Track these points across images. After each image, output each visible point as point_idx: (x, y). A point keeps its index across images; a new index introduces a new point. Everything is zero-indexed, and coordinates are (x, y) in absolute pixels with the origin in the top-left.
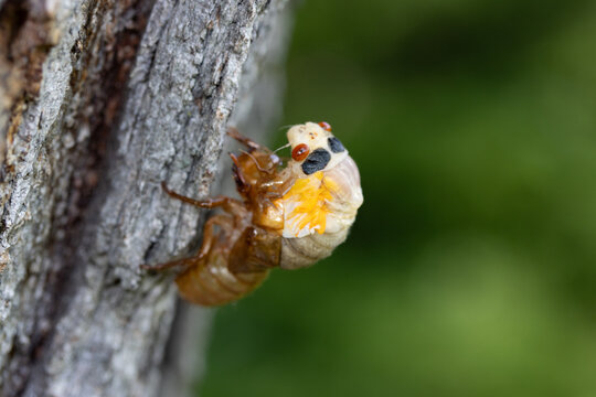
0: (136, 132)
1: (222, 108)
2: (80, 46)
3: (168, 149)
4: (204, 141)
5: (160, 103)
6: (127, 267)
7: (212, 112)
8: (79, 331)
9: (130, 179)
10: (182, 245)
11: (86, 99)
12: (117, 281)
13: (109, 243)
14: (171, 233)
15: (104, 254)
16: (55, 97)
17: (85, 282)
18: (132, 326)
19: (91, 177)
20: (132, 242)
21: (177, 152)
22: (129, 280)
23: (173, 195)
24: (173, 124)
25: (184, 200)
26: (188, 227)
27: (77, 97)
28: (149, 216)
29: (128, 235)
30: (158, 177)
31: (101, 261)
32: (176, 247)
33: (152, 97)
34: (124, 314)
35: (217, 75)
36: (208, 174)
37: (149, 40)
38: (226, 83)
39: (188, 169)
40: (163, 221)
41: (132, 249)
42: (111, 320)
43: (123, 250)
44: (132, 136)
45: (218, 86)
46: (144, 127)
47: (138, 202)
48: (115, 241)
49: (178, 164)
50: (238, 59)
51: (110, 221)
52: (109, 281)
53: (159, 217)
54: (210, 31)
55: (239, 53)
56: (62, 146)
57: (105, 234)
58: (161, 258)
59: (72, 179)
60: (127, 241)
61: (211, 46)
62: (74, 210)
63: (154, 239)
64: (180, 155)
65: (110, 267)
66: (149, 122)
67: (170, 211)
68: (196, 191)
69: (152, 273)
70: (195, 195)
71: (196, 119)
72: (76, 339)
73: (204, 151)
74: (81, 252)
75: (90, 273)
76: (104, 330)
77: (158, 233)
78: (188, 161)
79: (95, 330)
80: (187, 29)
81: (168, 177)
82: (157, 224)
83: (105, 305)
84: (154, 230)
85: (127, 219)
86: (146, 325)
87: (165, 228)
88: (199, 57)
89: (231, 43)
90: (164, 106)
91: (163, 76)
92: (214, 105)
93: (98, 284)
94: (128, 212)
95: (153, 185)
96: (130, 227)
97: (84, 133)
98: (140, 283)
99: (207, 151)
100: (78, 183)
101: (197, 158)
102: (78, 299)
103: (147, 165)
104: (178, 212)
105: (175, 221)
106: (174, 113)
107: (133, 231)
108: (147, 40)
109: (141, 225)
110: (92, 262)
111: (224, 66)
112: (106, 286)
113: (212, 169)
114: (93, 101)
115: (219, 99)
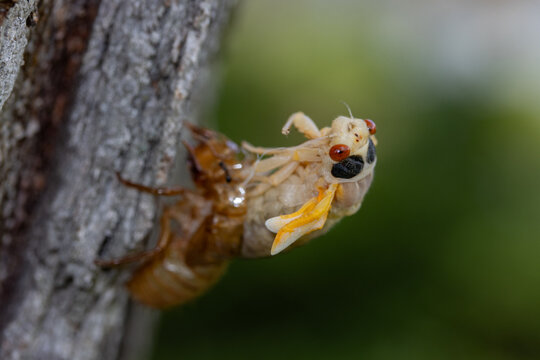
0: (89, 120)
1: (181, 88)
2: (35, 18)
3: (124, 134)
4: (162, 124)
5: (114, 87)
6: (79, 263)
7: (170, 92)
8: (28, 338)
9: (83, 170)
10: (139, 236)
11: (36, 89)
12: (70, 280)
13: (60, 238)
14: (127, 225)
15: (55, 251)
16: (10, 70)
17: (34, 285)
18: (83, 334)
19: (38, 180)
20: (86, 236)
21: (133, 137)
22: (82, 277)
23: (129, 184)
24: (129, 109)
25: (141, 188)
26: (145, 217)
27: (27, 84)
28: (103, 207)
29: (82, 226)
30: (113, 165)
31: (52, 260)
32: (132, 239)
33: (107, 81)
34: (75, 319)
35: (175, 53)
36: (166, 159)
37: (103, 21)
38: (186, 62)
39: (145, 156)
40: (118, 212)
41: (86, 242)
42: (61, 327)
43: (77, 245)
44: (85, 126)
45: (177, 65)
46: (99, 113)
47: (92, 191)
48: (68, 236)
49: (135, 151)
50: (198, 36)
51: (63, 214)
52: (61, 282)
53: (115, 208)
54: (167, 9)
55: (197, 30)
56: (11, 136)
57: (58, 229)
58: (117, 252)
59: (19, 179)
60: (81, 234)
61: (168, 25)
62: (20, 214)
63: (108, 233)
64: (136, 142)
65: (62, 266)
66: (104, 107)
67: (126, 201)
68: (154, 178)
69: (106, 269)
70: (153, 182)
71: (152, 103)
72: (25, 346)
73: (162, 133)
74: (30, 256)
75: (40, 275)
76: (53, 338)
77: (113, 225)
78: (145, 146)
79: (44, 339)
80: (144, 7)
81: (123, 166)
82: (112, 215)
83: (54, 311)
84: (109, 222)
85: (81, 210)
86: (97, 333)
87: (121, 220)
88: (156, 36)
89: (190, 19)
90: (120, 89)
91: (118, 58)
92: (173, 85)
93: (47, 287)
94: (82, 203)
95: (107, 174)
96: (84, 218)
97: (33, 127)
98: (94, 281)
99: (166, 134)
100: (25, 184)
101: (154, 143)
102: (27, 304)
103: (102, 152)
104: (134, 202)
105: (131, 213)
106: (130, 97)
107: (87, 223)
108: (101, 24)
109: (95, 217)
110: (42, 262)
111: (182, 45)
112: (57, 289)
113: (171, 153)
114: (42, 93)
115: (178, 78)
